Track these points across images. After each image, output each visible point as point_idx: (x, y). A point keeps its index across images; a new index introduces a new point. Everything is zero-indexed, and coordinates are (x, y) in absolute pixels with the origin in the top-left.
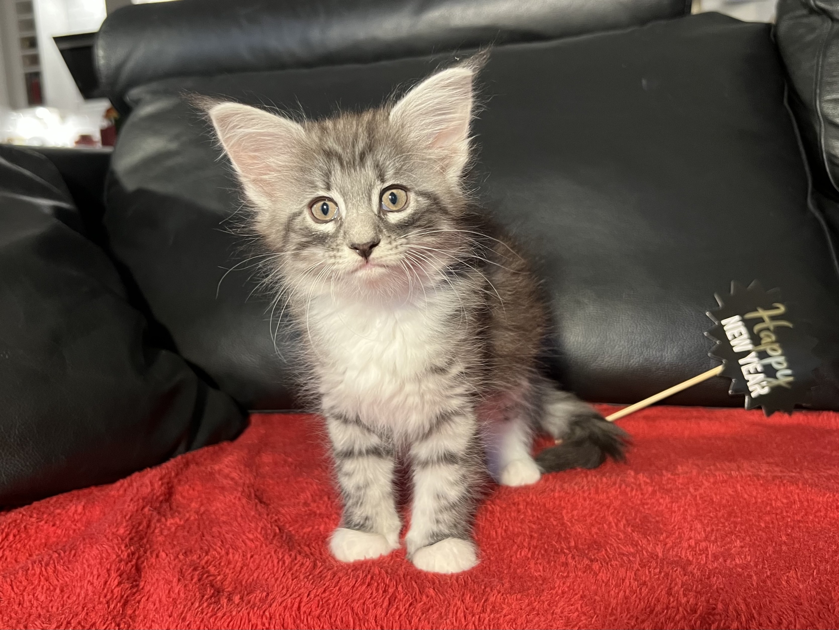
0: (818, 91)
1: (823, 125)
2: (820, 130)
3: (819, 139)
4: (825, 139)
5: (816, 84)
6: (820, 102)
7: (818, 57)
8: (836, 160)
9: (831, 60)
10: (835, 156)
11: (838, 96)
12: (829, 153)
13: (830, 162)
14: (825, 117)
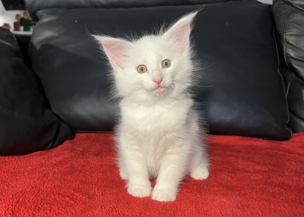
0: (285, 31)
1: (285, 43)
2: (284, 45)
3: (283, 48)
4: (285, 48)
5: (284, 28)
6: (285, 35)
7: (286, 19)
8: (288, 56)
9: (290, 20)
10: (288, 54)
11: (292, 33)
12: (286, 53)
13: (286, 56)
14: (286, 40)
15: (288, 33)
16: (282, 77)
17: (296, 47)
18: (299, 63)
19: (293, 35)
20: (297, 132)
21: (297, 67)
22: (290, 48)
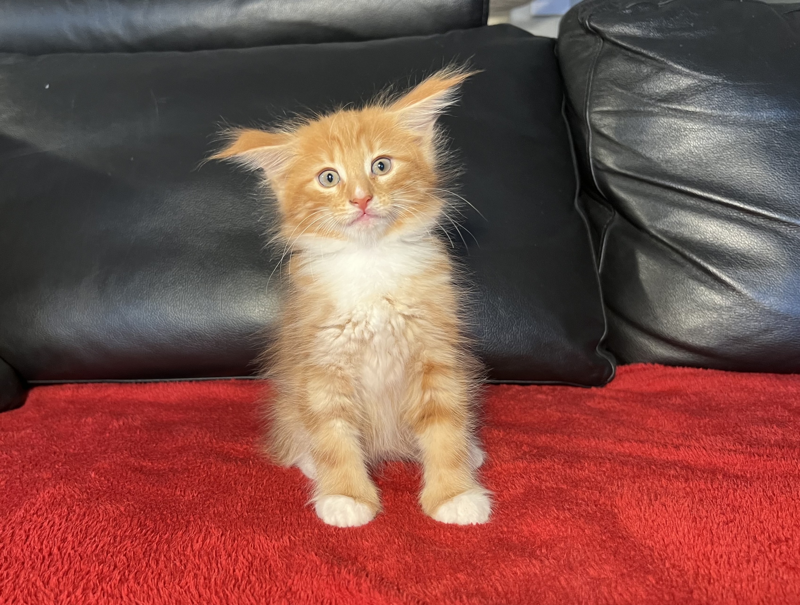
0: (588, 103)
1: (591, 133)
2: (589, 138)
3: (587, 146)
4: (592, 146)
5: (587, 96)
6: (589, 112)
7: (590, 72)
8: (599, 166)
9: (600, 76)
10: (599, 162)
11: (605, 109)
12: (594, 159)
13: (595, 167)
14: (593, 126)
15: (597, 109)
16: (586, 221)
17: (617, 144)
18: (626, 183)
19: (608, 112)
20: (629, 363)
21: (622, 195)
22: (604, 147)
